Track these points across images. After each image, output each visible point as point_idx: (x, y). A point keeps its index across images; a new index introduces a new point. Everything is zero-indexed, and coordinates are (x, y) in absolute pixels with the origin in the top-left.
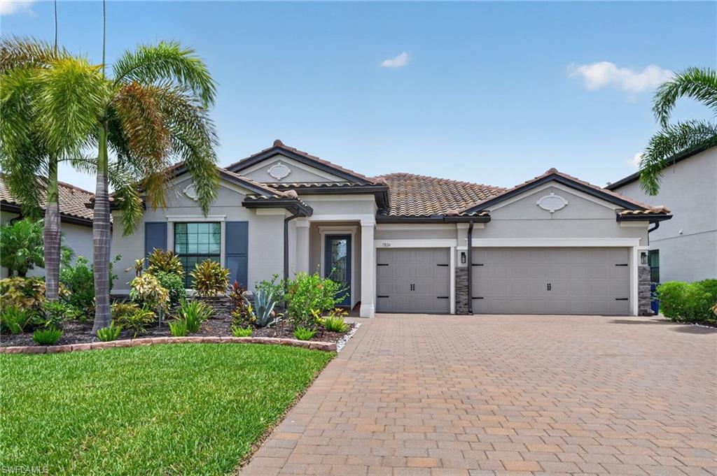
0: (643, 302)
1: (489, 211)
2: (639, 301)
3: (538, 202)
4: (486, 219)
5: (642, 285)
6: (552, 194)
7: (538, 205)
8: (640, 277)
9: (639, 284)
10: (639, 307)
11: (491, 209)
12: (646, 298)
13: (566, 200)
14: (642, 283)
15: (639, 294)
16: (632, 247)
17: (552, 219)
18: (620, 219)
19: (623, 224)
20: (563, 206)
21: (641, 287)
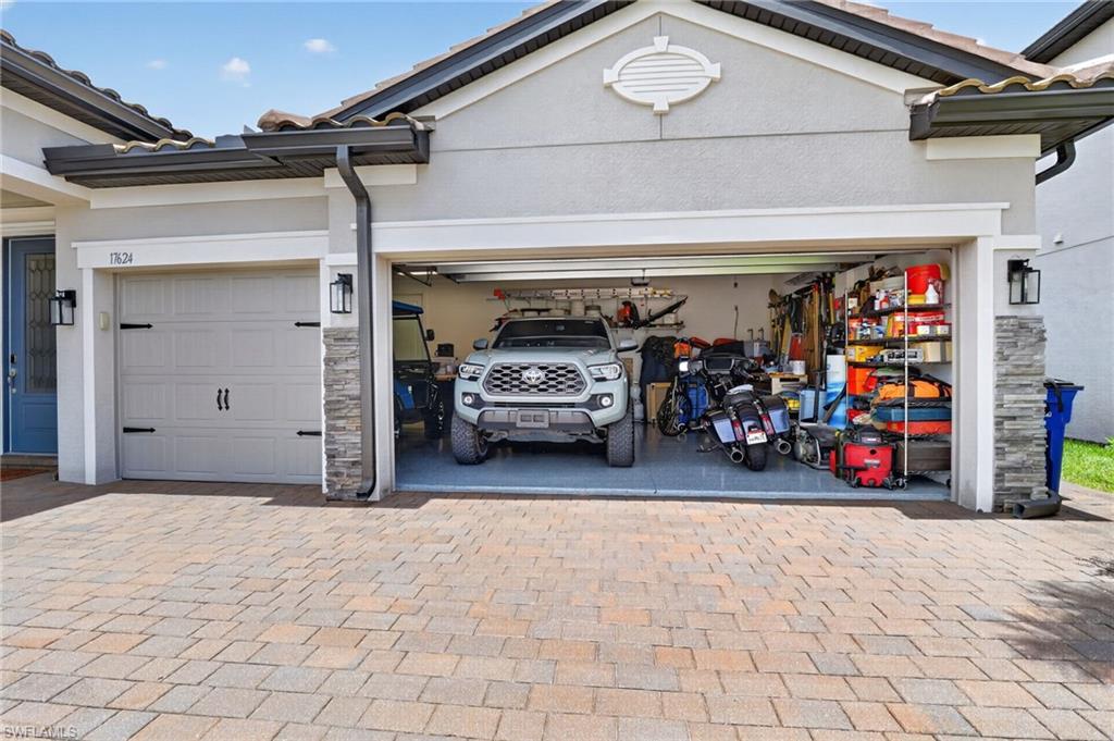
0: (1013, 458)
1: (432, 118)
2: (1000, 452)
3: (609, 76)
4: (417, 151)
5: (1012, 390)
6: (661, 43)
7: (609, 87)
8: (1002, 357)
9: (1001, 387)
10: (999, 475)
11: (437, 110)
12: (1027, 440)
13: (713, 61)
14: (1012, 381)
15: (999, 424)
16: (974, 239)
17: (662, 140)
18: (926, 126)
19: (937, 149)
20: (705, 83)
21: (1008, 397)
